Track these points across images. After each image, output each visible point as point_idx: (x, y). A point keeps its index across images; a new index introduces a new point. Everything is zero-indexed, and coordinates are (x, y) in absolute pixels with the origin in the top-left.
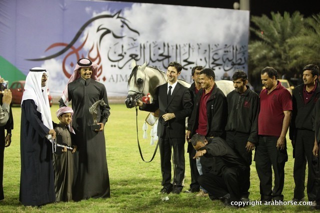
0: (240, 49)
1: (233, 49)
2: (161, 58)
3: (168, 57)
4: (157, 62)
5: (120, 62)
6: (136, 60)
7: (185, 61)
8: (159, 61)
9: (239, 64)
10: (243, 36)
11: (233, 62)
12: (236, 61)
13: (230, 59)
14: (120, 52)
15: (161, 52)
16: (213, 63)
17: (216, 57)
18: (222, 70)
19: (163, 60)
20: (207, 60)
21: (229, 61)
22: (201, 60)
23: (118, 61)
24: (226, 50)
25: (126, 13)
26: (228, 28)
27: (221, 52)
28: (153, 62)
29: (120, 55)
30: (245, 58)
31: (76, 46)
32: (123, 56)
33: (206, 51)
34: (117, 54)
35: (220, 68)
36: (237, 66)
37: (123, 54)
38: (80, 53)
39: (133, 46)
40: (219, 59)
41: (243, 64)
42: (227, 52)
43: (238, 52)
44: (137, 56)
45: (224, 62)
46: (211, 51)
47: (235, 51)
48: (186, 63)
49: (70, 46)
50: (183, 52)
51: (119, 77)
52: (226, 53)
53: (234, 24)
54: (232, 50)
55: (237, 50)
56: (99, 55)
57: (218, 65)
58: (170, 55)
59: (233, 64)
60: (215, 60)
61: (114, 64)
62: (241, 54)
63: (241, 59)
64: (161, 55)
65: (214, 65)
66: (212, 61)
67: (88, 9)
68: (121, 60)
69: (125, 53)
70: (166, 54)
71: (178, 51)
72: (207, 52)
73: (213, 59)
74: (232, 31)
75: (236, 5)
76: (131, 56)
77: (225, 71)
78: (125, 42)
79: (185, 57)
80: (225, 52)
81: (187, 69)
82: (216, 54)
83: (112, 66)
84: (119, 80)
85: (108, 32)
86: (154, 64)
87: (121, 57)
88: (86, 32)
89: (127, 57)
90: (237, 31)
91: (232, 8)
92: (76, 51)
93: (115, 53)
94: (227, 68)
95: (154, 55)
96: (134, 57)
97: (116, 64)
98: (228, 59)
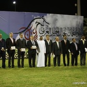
0: (81, 29)
1: (79, 29)
5: (43, 34)
6: (48, 33)
7: (64, 33)
8: (56, 33)
9: (81, 34)
10: (82, 24)
11: (79, 34)
14: (43, 30)
22: (69, 33)
24: (77, 29)
25: (45, 17)
26: (77, 22)
31: (29, 28)
33: (70, 30)
38: (30, 31)
39: (47, 28)
45: (76, 34)
46: (72, 30)
49: (27, 28)
50: (63, 30)
53: (79, 21)
56: (36, 32)
61: (41, 34)
62: (81, 31)
64: (56, 31)
67: (33, 16)
70: (58, 31)
74: (78, 23)
75: (76, 14)
78: (45, 27)
82: (74, 31)
85: (39, 23)
87: (43, 32)
88: (32, 24)
89: (45, 32)
90: (80, 23)
91: (75, 15)
92: (29, 30)
93: (41, 31)
95: (54, 31)
98: (77, 32)
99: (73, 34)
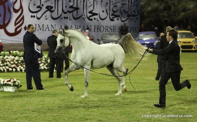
0: (134, 2)
1: (129, 2)
2: (71, 10)
3: (77, 9)
4: (68, 13)
5: (39, 13)
6: (52, 12)
7: (90, 12)
8: (70, 12)
9: (133, 16)
11: (128, 14)
12: (131, 13)
13: (126, 11)
14: (39, 4)
15: (71, 4)
16: (112, 15)
17: (115, 9)
18: (120, 20)
19: (72, 11)
20: (108, 12)
21: (126, 13)
22: (103, 11)
23: (37, 12)
24: (123, 2)
27: (119, 5)
28: (65, 13)
29: (38, 7)
30: (138, 10)
32: (41, 8)
33: (107, 3)
34: (36, 6)
35: (118, 19)
36: (131, 17)
37: (41, 6)
38: (6, 4)
40: (117, 11)
41: (136, 15)
42: (124, 4)
43: (132, 5)
44: (52, 7)
45: (122, 14)
46: (111, 3)
47: (130, 4)
48: (91, 15)
50: (89, 5)
51: (37, 26)
52: (123, 6)
54: (127, 3)
55: (131, 3)
56: (21, 7)
57: (116, 16)
58: (78, 7)
59: (129, 16)
60: (114, 12)
61: (33, 14)
62: (135, 7)
63: (134, 11)
64: (71, 7)
65: (114, 16)
66: (111, 12)
68: (39, 11)
69: (43, 5)
70: (75, 6)
71: (85, 3)
72: (108, 5)
73: (113, 11)
76: (47, 7)
77: (122, 21)
79: (91, 9)
80: (122, 4)
81: (91, 20)
82: (115, 6)
83: (32, 16)
84: (37, 29)
86: (66, 15)
87: (39, 9)
89: (44, 9)
92: (3, 3)
93: (35, 5)
94: (123, 19)
95: (66, 7)
96: (49, 8)
97: (35, 14)
98: (124, 11)
99: (114, 15)
